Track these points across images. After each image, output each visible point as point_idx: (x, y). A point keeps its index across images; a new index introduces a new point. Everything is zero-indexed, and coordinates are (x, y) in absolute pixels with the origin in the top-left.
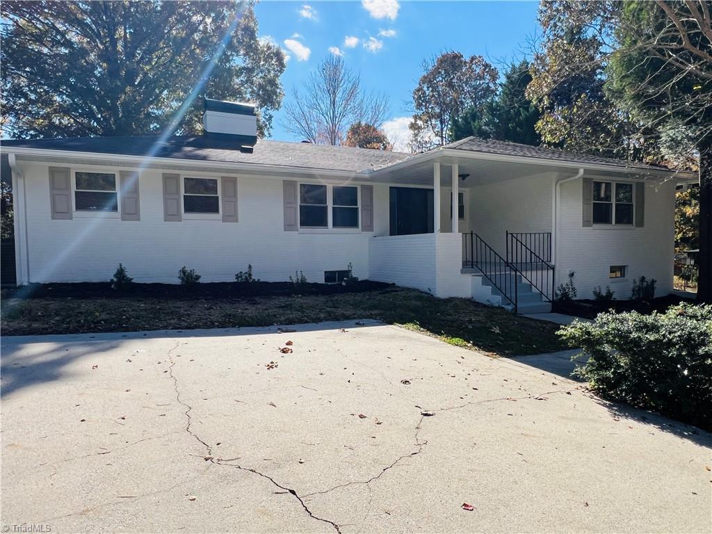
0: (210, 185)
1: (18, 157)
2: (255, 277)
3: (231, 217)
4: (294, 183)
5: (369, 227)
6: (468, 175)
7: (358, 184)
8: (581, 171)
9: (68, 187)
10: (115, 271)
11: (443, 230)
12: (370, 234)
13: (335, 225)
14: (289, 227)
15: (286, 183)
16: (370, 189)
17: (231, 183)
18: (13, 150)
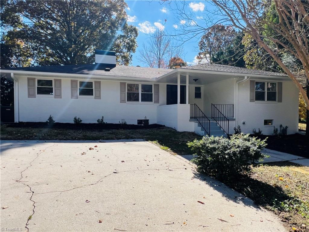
0: (90, 84)
1: (14, 74)
2: (105, 121)
3: (98, 97)
4: (125, 83)
5: (157, 101)
6: (197, 80)
7: (153, 84)
8: (246, 78)
9: (34, 85)
10: (48, 118)
11: (181, 103)
12: (158, 104)
13: (142, 100)
14: (122, 101)
15: (121, 83)
16: (158, 85)
17: (98, 83)
18: (12, 72)
